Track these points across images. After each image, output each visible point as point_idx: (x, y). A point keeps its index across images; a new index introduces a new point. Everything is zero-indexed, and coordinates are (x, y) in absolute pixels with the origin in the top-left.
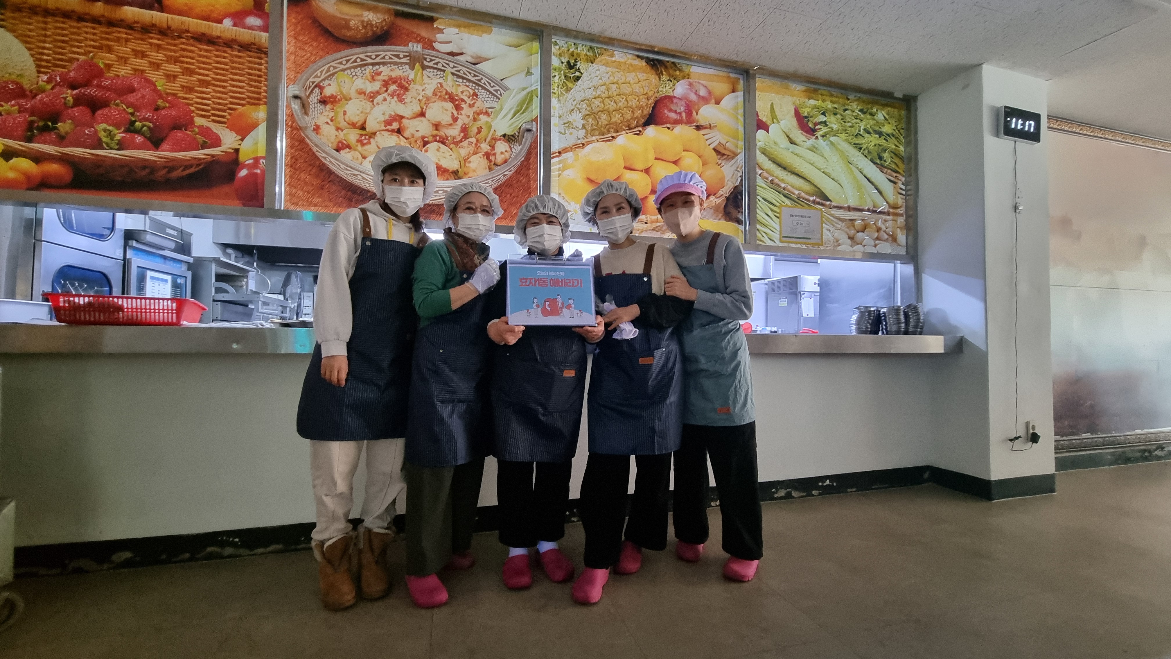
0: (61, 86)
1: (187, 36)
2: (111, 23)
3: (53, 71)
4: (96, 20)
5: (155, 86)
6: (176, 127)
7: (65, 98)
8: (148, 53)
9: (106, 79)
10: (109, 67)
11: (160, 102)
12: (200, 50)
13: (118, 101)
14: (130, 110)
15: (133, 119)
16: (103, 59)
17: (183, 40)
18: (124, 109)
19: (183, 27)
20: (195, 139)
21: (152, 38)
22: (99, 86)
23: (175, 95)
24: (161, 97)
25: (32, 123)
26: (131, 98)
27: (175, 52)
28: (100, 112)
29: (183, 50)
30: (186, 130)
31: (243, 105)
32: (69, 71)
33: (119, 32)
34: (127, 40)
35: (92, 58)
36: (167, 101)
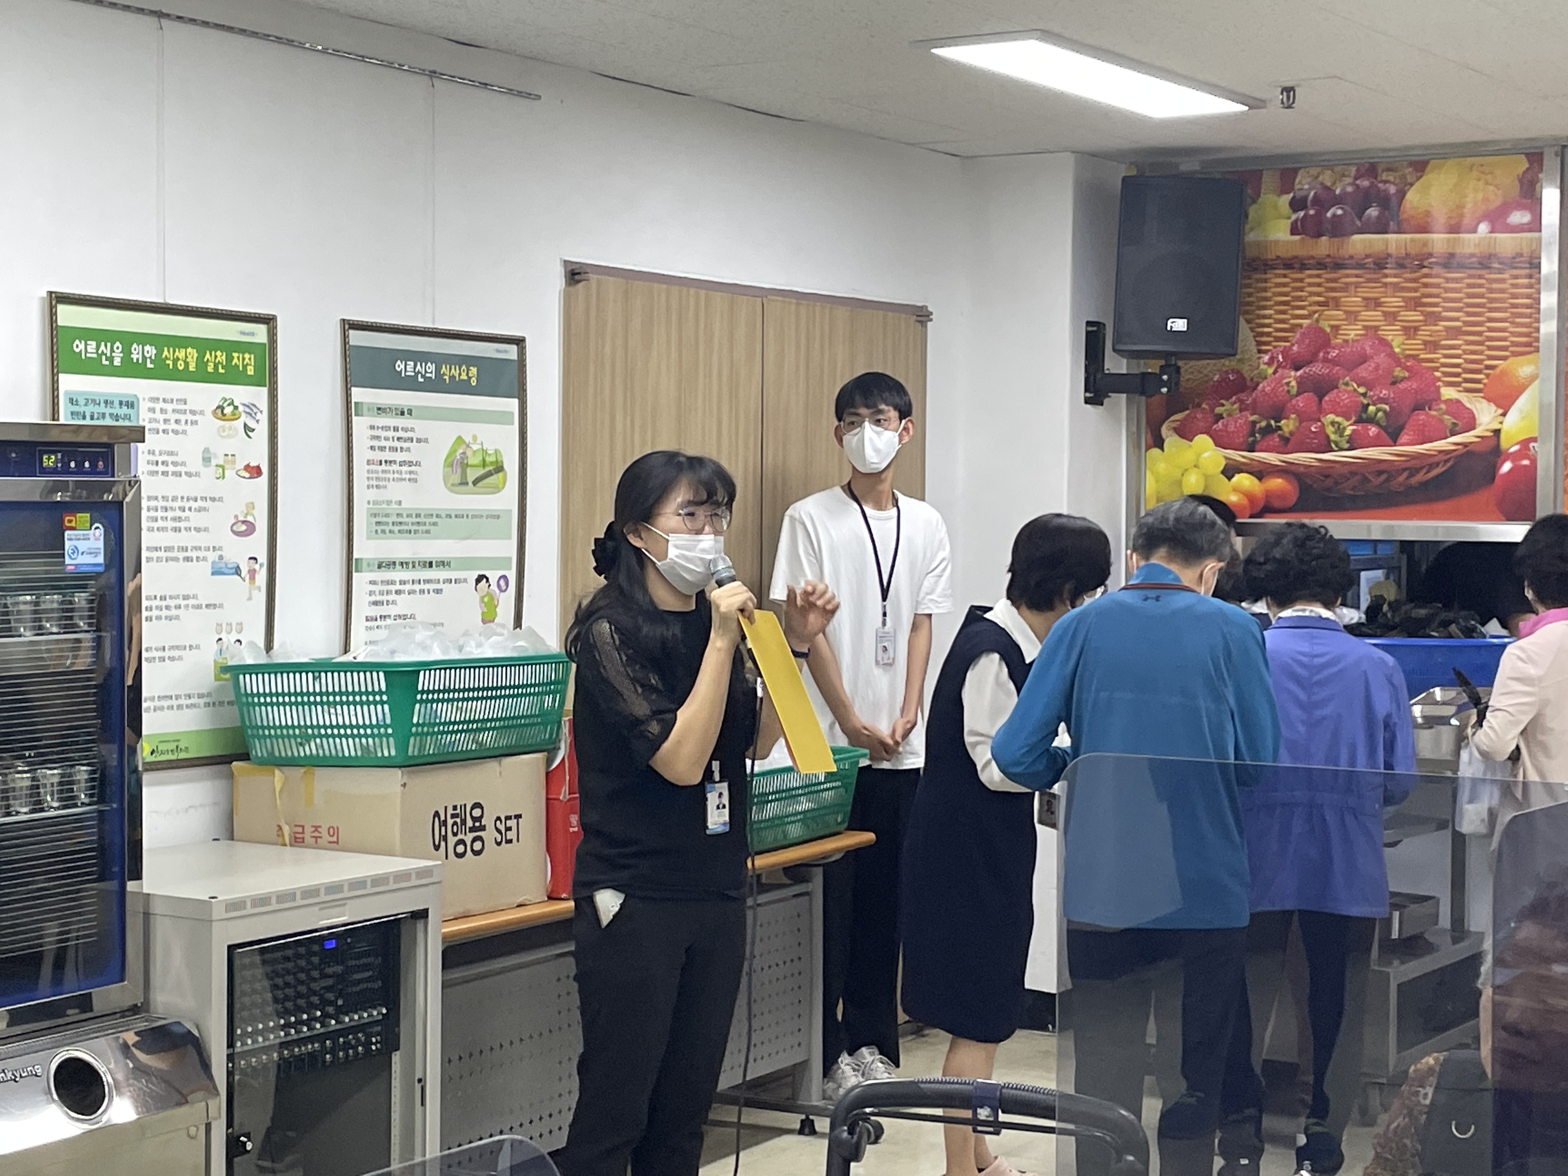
0: (1284, 367)
1: (1430, 263)
2: (1338, 265)
3: (1275, 347)
4: (1321, 265)
5: (1391, 347)
6: (1418, 407)
7: (1288, 384)
8: (1383, 300)
9: (1334, 348)
10: (1335, 328)
11: (1398, 372)
12: (1448, 280)
13: (1347, 378)
14: (1362, 390)
15: (1365, 402)
16: (1329, 319)
17: (1425, 271)
18: (1355, 390)
19: (1425, 250)
20: (1441, 421)
21: (1386, 276)
22: (1326, 360)
23: (1415, 357)
24: (1398, 363)
25: (1254, 423)
26: (1363, 371)
27: (1415, 290)
28: (1326, 398)
29: (1426, 285)
30: (1430, 409)
31: (1504, 358)
32: (1293, 345)
33: (1348, 276)
34: (1357, 285)
35: (1317, 321)
36: (1406, 368)
